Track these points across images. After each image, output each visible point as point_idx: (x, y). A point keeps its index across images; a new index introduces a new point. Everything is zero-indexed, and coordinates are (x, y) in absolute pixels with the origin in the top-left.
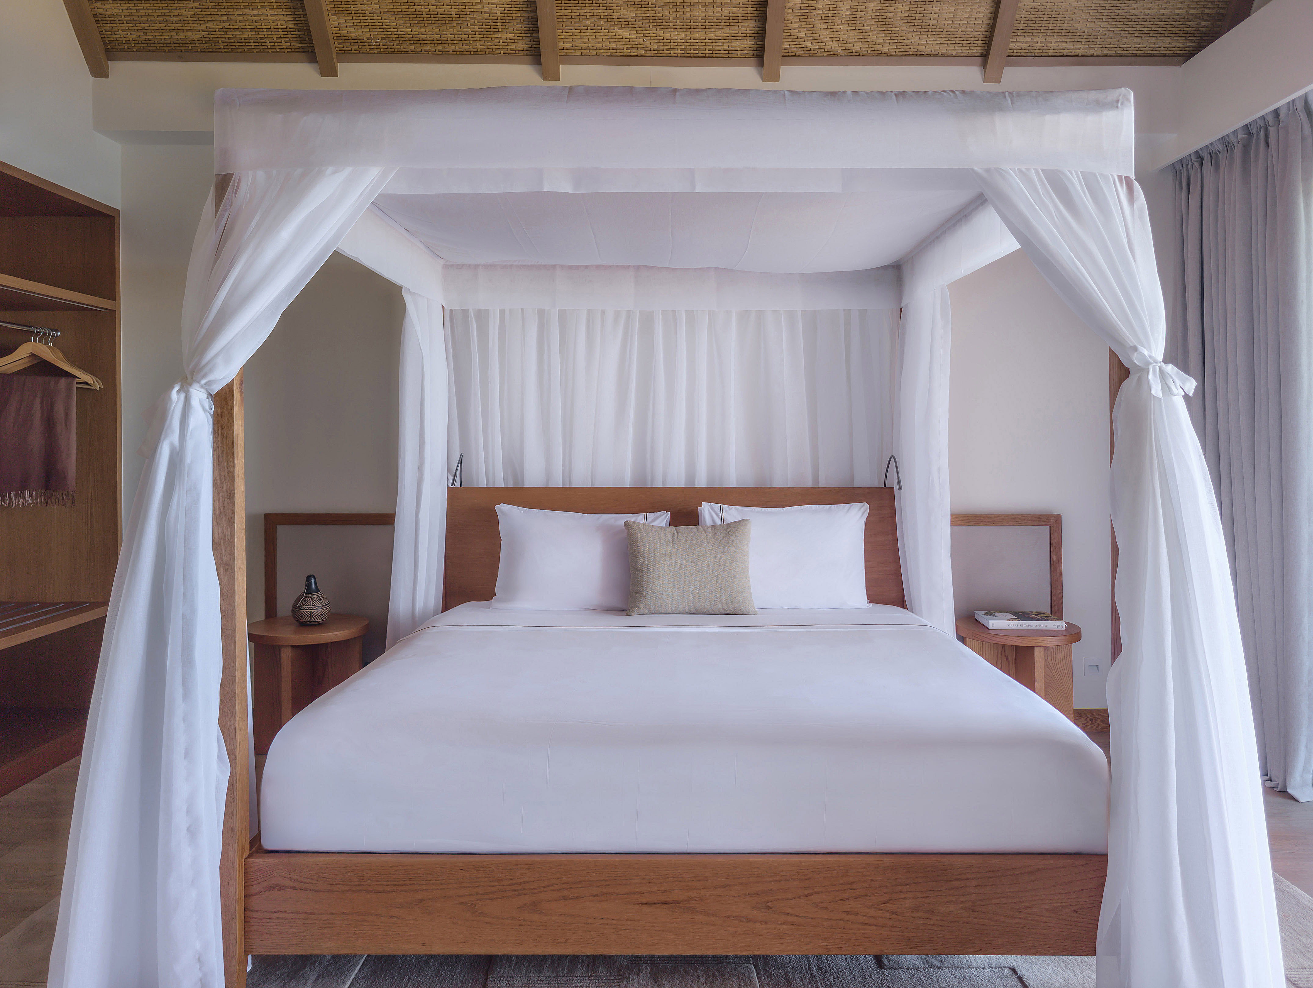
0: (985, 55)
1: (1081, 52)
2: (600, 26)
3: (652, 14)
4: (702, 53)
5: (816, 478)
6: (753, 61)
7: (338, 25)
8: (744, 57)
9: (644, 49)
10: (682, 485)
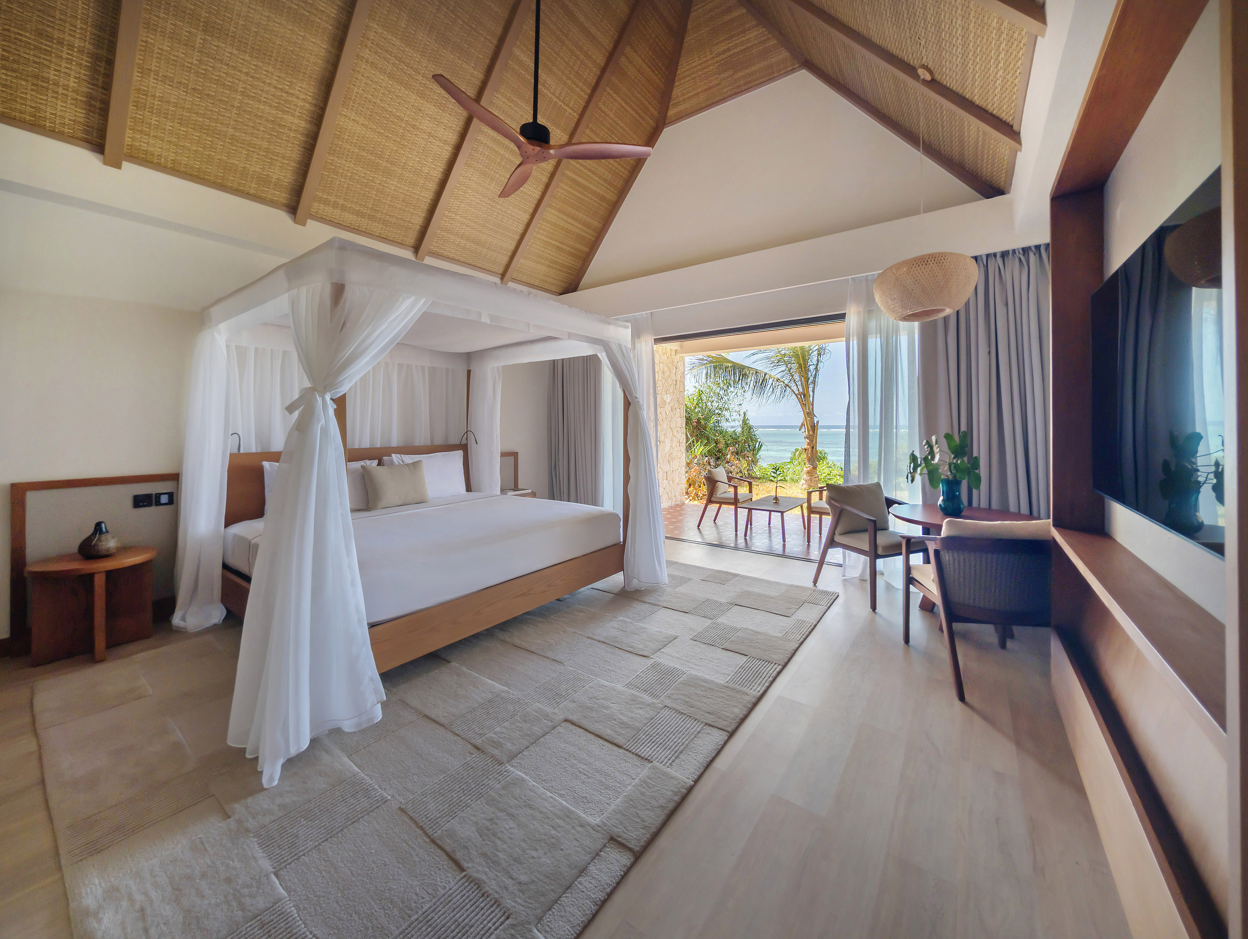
0: (503, 276)
1: (532, 283)
2: (337, 207)
3: (369, 212)
4: (389, 238)
5: (432, 439)
6: (412, 249)
7: (132, 138)
8: (408, 246)
9: (359, 226)
10: (368, 446)
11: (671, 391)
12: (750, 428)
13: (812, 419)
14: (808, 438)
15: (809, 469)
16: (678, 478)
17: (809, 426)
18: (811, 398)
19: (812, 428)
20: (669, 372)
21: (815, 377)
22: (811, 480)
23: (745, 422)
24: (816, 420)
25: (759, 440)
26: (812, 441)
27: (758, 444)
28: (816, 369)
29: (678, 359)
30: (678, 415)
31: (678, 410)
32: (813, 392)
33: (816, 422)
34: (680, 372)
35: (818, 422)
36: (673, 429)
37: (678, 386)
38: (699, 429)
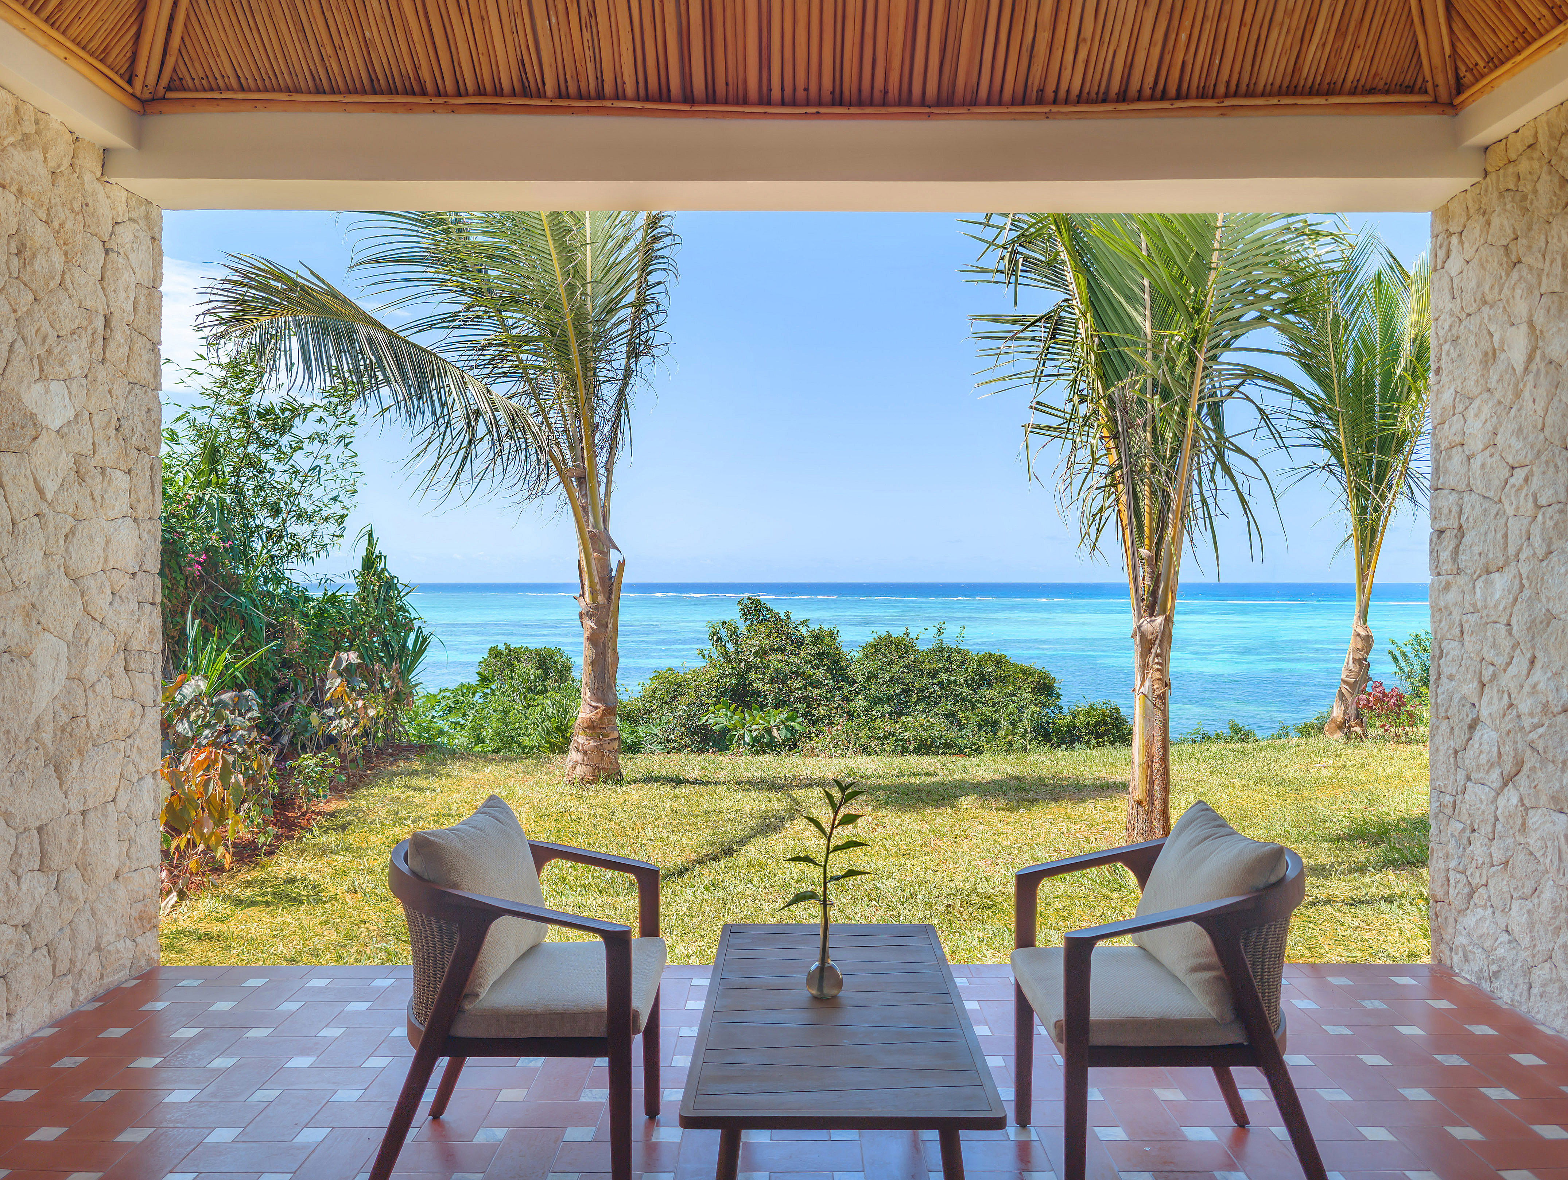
11: (76, 364)
12: (390, 584)
13: (605, 555)
14: (590, 615)
15: (592, 715)
16: (114, 847)
17: (596, 579)
18: (602, 489)
19: (602, 585)
20: (58, 258)
21: (616, 425)
22: (599, 749)
23: (370, 562)
24: (614, 558)
25: (416, 624)
26: (602, 624)
27: (412, 636)
28: (622, 395)
29: (122, 208)
30: (122, 505)
31: (120, 480)
32: (609, 470)
33: (614, 565)
34: (128, 278)
35: (621, 565)
36: (92, 585)
37: (118, 351)
38: (210, 588)
